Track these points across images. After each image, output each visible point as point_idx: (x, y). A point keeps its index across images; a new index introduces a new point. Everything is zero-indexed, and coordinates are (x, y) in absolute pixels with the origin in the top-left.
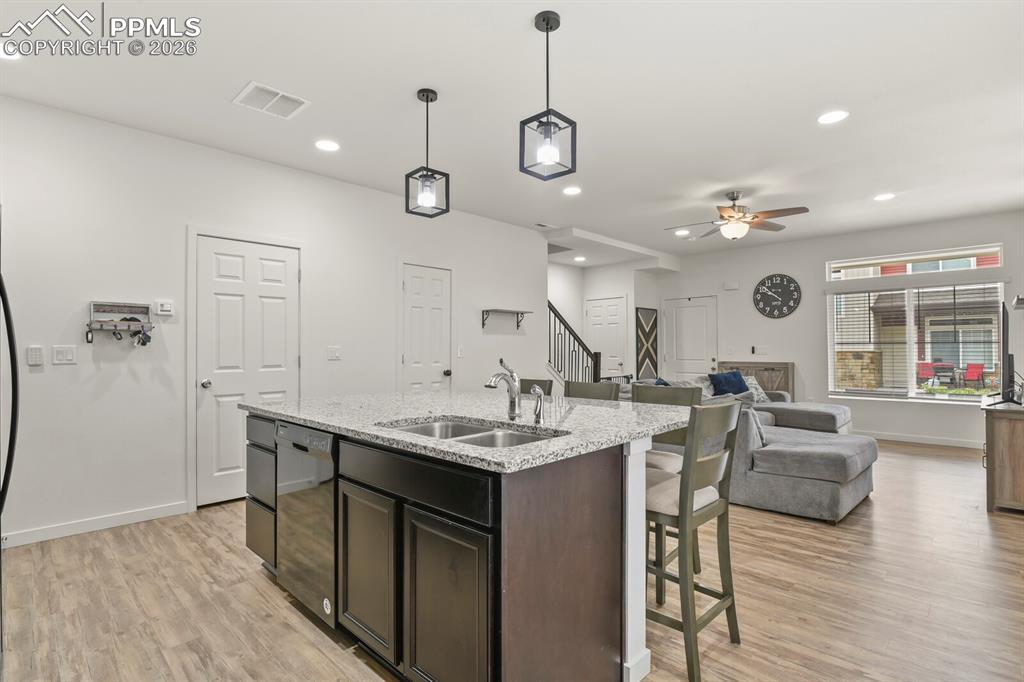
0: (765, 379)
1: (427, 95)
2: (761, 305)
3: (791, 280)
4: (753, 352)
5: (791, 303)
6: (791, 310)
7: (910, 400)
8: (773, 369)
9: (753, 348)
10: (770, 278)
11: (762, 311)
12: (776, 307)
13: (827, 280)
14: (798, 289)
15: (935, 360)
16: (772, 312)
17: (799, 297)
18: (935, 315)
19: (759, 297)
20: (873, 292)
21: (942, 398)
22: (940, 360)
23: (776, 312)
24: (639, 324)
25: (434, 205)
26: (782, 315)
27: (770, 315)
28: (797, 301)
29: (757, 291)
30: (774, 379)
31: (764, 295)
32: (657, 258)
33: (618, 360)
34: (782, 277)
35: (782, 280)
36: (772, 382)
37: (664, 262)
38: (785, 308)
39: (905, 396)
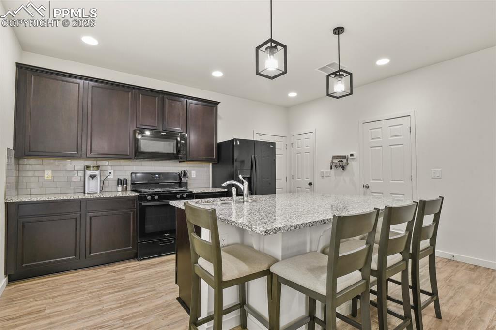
1: (339, 31)
25: (344, 90)
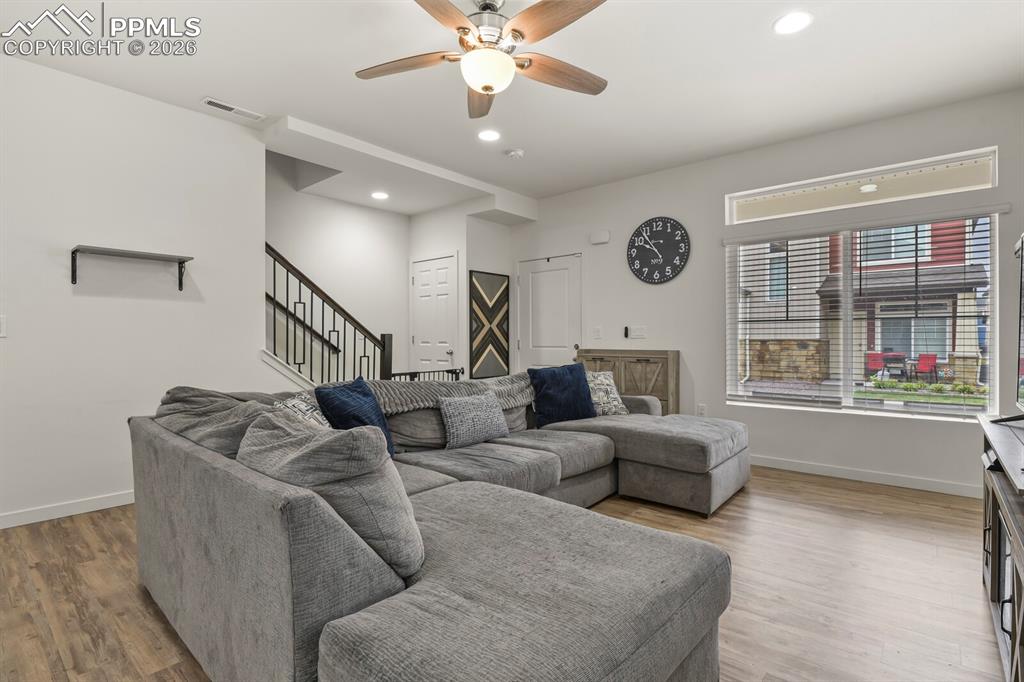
0: (637, 376)
2: (637, 264)
3: (677, 226)
4: (626, 335)
5: (677, 261)
6: (677, 271)
7: (843, 411)
8: (647, 361)
9: (626, 329)
10: (649, 223)
11: (638, 274)
12: (656, 267)
13: (727, 223)
14: (686, 238)
15: (885, 350)
16: (651, 274)
17: (688, 251)
18: (887, 300)
19: (634, 252)
20: (793, 239)
21: (893, 408)
22: (891, 350)
23: (656, 275)
24: (474, 293)
26: (664, 279)
27: (649, 280)
28: (685, 258)
29: (631, 245)
30: (649, 376)
31: (641, 249)
32: (493, 195)
33: (447, 347)
34: (665, 220)
35: (665, 227)
36: (646, 380)
37: (505, 202)
38: (668, 269)
39: (837, 403)
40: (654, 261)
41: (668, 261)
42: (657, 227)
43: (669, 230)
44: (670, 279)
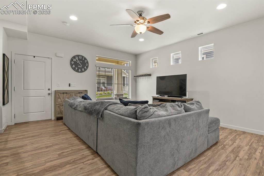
2: (74, 66)
3: (85, 59)
4: (70, 86)
5: (85, 68)
6: (85, 70)
8: (82, 93)
9: (70, 84)
10: (78, 56)
11: (74, 69)
12: (79, 68)
14: (87, 62)
17: (88, 66)
19: (73, 63)
20: (106, 68)
23: (80, 70)
26: (82, 72)
27: (77, 71)
28: (87, 67)
29: (72, 60)
31: (75, 62)
34: (83, 57)
38: (83, 69)
40: (79, 66)
41: (83, 67)
42: (80, 57)
43: (83, 59)
44: (83, 72)
